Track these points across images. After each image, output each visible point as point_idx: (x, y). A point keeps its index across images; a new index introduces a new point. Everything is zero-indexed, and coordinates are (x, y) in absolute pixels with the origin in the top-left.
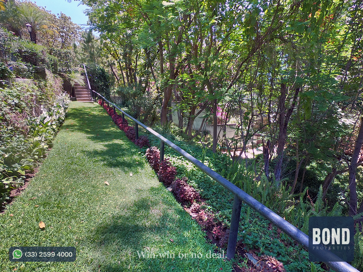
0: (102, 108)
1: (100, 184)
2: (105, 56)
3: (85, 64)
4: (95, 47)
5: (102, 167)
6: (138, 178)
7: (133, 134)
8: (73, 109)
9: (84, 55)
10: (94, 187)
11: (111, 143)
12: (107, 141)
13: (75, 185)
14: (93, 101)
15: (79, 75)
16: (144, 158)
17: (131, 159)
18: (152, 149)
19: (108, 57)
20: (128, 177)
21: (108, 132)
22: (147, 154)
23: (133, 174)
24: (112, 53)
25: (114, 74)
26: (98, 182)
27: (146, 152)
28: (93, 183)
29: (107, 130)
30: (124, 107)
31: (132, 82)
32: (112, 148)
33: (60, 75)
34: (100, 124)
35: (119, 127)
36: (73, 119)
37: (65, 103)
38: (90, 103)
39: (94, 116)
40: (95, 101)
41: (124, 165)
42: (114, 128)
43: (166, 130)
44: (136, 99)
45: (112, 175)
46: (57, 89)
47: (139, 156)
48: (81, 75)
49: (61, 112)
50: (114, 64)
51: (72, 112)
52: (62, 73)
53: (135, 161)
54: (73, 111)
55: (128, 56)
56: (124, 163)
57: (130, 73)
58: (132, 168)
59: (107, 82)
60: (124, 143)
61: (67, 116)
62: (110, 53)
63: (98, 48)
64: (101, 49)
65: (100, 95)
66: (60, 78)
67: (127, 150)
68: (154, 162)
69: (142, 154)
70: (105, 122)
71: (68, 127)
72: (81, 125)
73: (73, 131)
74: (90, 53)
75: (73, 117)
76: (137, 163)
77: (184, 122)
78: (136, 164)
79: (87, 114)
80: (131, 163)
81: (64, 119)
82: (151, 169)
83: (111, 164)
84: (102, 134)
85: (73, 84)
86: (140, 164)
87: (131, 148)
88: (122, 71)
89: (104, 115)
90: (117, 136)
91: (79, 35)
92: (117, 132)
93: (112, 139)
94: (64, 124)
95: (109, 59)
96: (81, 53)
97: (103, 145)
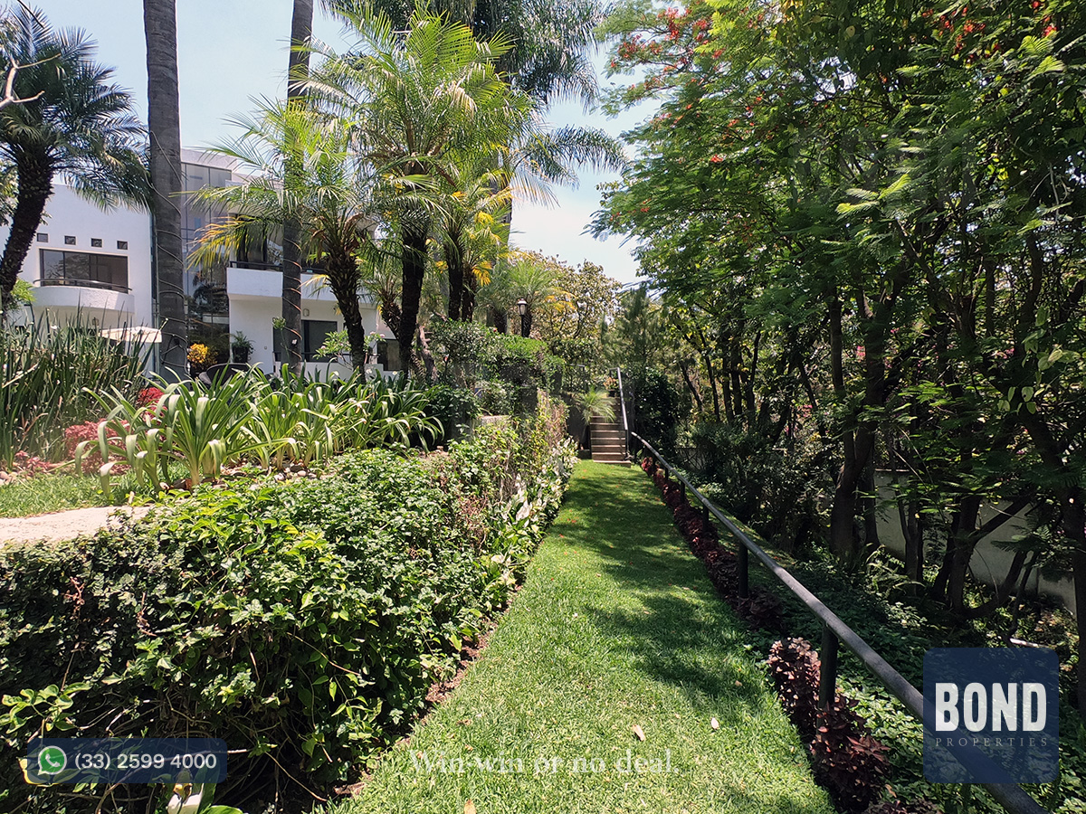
0: (651, 483)
1: (620, 729)
2: (670, 343)
3: (621, 368)
4: (650, 323)
5: (630, 672)
6: (737, 743)
7: (730, 578)
8: (580, 481)
9: (621, 344)
10: (603, 734)
11: (662, 595)
12: (653, 587)
13: (556, 713)
14: (629, 462)
15: (604, 395)
16: (762, 669)
17: (720, 664)
18: (793, 646)
19: (679, 344)
20: (705, 729)
21: (658, 557)
22: (773, 659)
23: (722, 722)
24: (689, 336)
25: (690, 388)
26: (617, 721)
27: (771, 653)
28: (603, 718)
29: (656, 551)
30: (711, 482)
31: (738, 409)
32: (664, 613)
33: (564, 396)
34: (640, 530)
35: (692, 547)
36: (578, 507)
37: (566, 465)
38: (622, 465)
39: (628, 504)
40: (635, 461)
41: (694, 681)
42: (675, 548)
43: (850, 576)
44: (747, 463)
45: (657, 706)
46: (554, 430)
47: (744, 657)
48: (610, 396)
49: (553, 490)
50: (693, 362)
51: (577, 489)
52: (569, 393)
53: (730, 674)
54: (581, 486)
55: (733, 340)
56: (694, 673)
57: (736, 385)
58: (719, 699)
59: (671, 410)
60: (702, 601)
61: (565, 499)
62: (686, 336)
63: (655, 325)
64: (662, 329)
65: (650, 447)
66: (563, 404)
67: (709, 629)
68: (796, 697)
69: (757, 653)
70: (654, 525)
71: (563, 528)
72: (594, 528)
73: (571, 543)
74: (636, 338)
75: (579, 502)
76: (738, 683)
77: (930, 545)
78: (735, 687)
79: (612, 497)
80: (716, 679)
81: (557, 507)
82: (784, 719)
83: (657, 667)
84: (641, 563)
85: (588, 416)
86: (748, 692)
87: (720, 624)
88: (712, 381)
89: (654, 503)
90: (683, 576)
91: (616, 302)
92: (683, 561)
93: (666, 584)
94: (556, 521)
95: (681, 350)
96: (616, 342)
97: (641, 598)
